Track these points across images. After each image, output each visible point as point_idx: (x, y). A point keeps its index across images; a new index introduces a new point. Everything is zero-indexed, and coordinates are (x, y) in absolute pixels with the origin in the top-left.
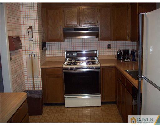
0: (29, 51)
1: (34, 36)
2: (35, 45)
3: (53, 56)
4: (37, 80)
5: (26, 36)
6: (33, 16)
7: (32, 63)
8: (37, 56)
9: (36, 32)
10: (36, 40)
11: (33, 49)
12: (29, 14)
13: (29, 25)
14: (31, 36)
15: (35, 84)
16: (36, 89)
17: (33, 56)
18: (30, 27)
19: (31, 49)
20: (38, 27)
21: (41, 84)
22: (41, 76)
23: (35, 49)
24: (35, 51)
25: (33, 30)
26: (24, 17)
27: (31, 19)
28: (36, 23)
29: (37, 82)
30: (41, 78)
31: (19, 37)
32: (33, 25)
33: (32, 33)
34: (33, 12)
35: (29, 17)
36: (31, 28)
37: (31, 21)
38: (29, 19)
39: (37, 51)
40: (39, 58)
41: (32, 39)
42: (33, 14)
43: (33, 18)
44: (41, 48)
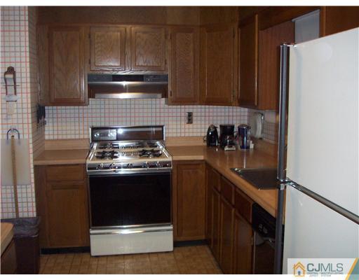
0: (5, 126)
1: (18, 90)
2: (20, 111)
3: (60, 137)
4: (24, 195)
6: (18, 44)
7: (13, 153)
8: (26, 137)
9: (24, 80)
10: (25, 101)
11: (15, 121)
13: (8, 65)
14: (11, 90)
15: (20, 205)
16: (21, 215)
17: (16, 137)
18: (9, 68)
19: (10, 122)
20: (28, 70)
21: (34, 204)
22: (33, 185)
23: (20, 121)
24: (20, 126)
25: (18, 75)
27: (13, 49)
28: (23, 60)
29: (25, 200)
30: (34, 191)
32: (18, 65)
33: (15, 83)
34: (17, 33)
35: (7, 44)
36: (11, 70)
37: (13, 54)
39: (25, 126)
40: (31, 141)
41: (14, 98)
42: (18, 39)
43: (18, 49)
44: (35, 119)
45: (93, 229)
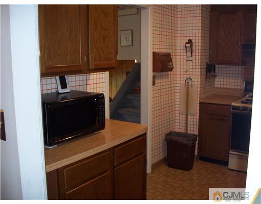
0: (185, 76)
1: (194, 54)
2: (194, 67)
3: (225, 86)
4: (192, 120)
5: (182, 54)
6: (194, 25)
7: (188, 93)
8: (196, 83)
9: (197, 48)
10: (197, 61)
11: (191, 73)
12: (189, 22)
13: (188, 38)
14: (189, 54)
15: (189, 126)
16: (189, 132)
17: (190, 83)
18: (189, 40)
19: (188, 73)
20: (200, 41)
21: (198, 127)
22: (198, 115)
23: (194, 73)
24: (193, 76)
25: (194, 44)
26: (182, 26)
27: (191, 28)
28: (197, 35)
29: (192, 123)
30: (198, 117)
31: (170, 54)
32: (194, 38)
33: (192, 49)
34: (195, 18)
35: (188, 25)
36: (190, 42)
37: (191, 31)
38: (188, 28)
39: (196, 77)
40: (199, 86)
41: (191, 59)
42: (195, 22)
43: (194, 28)
44: (205, 73)
45: (232, 151)
